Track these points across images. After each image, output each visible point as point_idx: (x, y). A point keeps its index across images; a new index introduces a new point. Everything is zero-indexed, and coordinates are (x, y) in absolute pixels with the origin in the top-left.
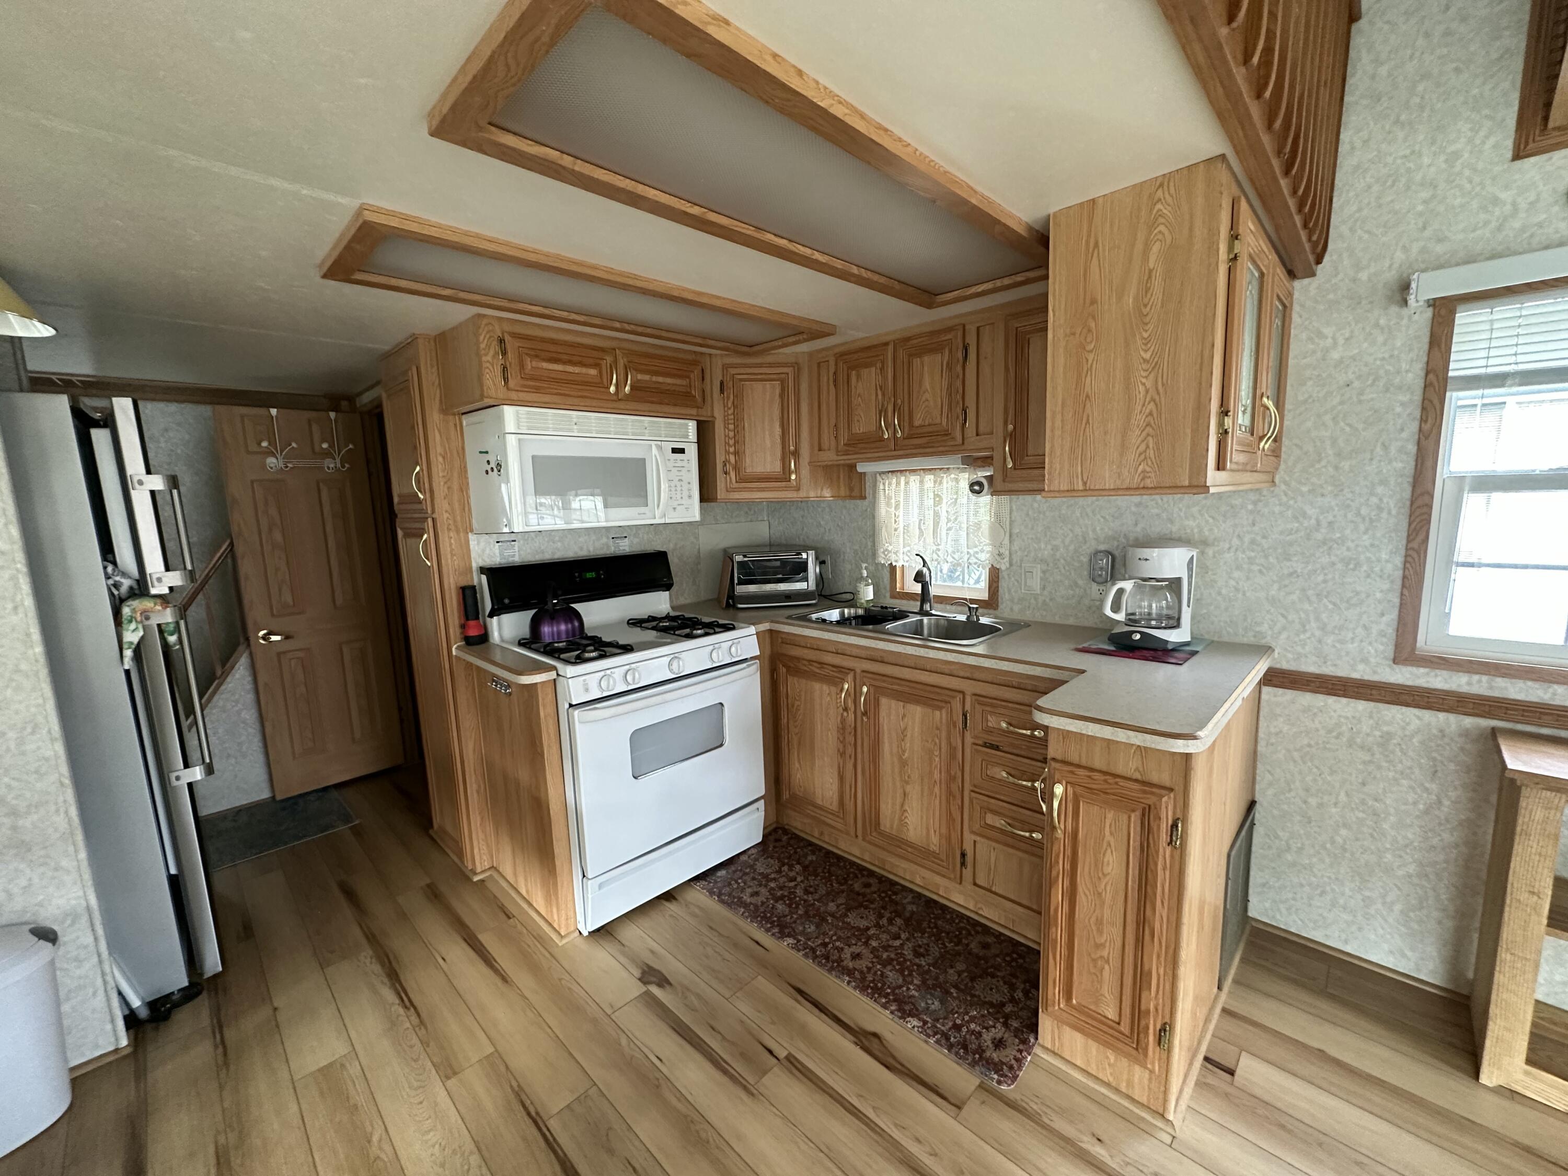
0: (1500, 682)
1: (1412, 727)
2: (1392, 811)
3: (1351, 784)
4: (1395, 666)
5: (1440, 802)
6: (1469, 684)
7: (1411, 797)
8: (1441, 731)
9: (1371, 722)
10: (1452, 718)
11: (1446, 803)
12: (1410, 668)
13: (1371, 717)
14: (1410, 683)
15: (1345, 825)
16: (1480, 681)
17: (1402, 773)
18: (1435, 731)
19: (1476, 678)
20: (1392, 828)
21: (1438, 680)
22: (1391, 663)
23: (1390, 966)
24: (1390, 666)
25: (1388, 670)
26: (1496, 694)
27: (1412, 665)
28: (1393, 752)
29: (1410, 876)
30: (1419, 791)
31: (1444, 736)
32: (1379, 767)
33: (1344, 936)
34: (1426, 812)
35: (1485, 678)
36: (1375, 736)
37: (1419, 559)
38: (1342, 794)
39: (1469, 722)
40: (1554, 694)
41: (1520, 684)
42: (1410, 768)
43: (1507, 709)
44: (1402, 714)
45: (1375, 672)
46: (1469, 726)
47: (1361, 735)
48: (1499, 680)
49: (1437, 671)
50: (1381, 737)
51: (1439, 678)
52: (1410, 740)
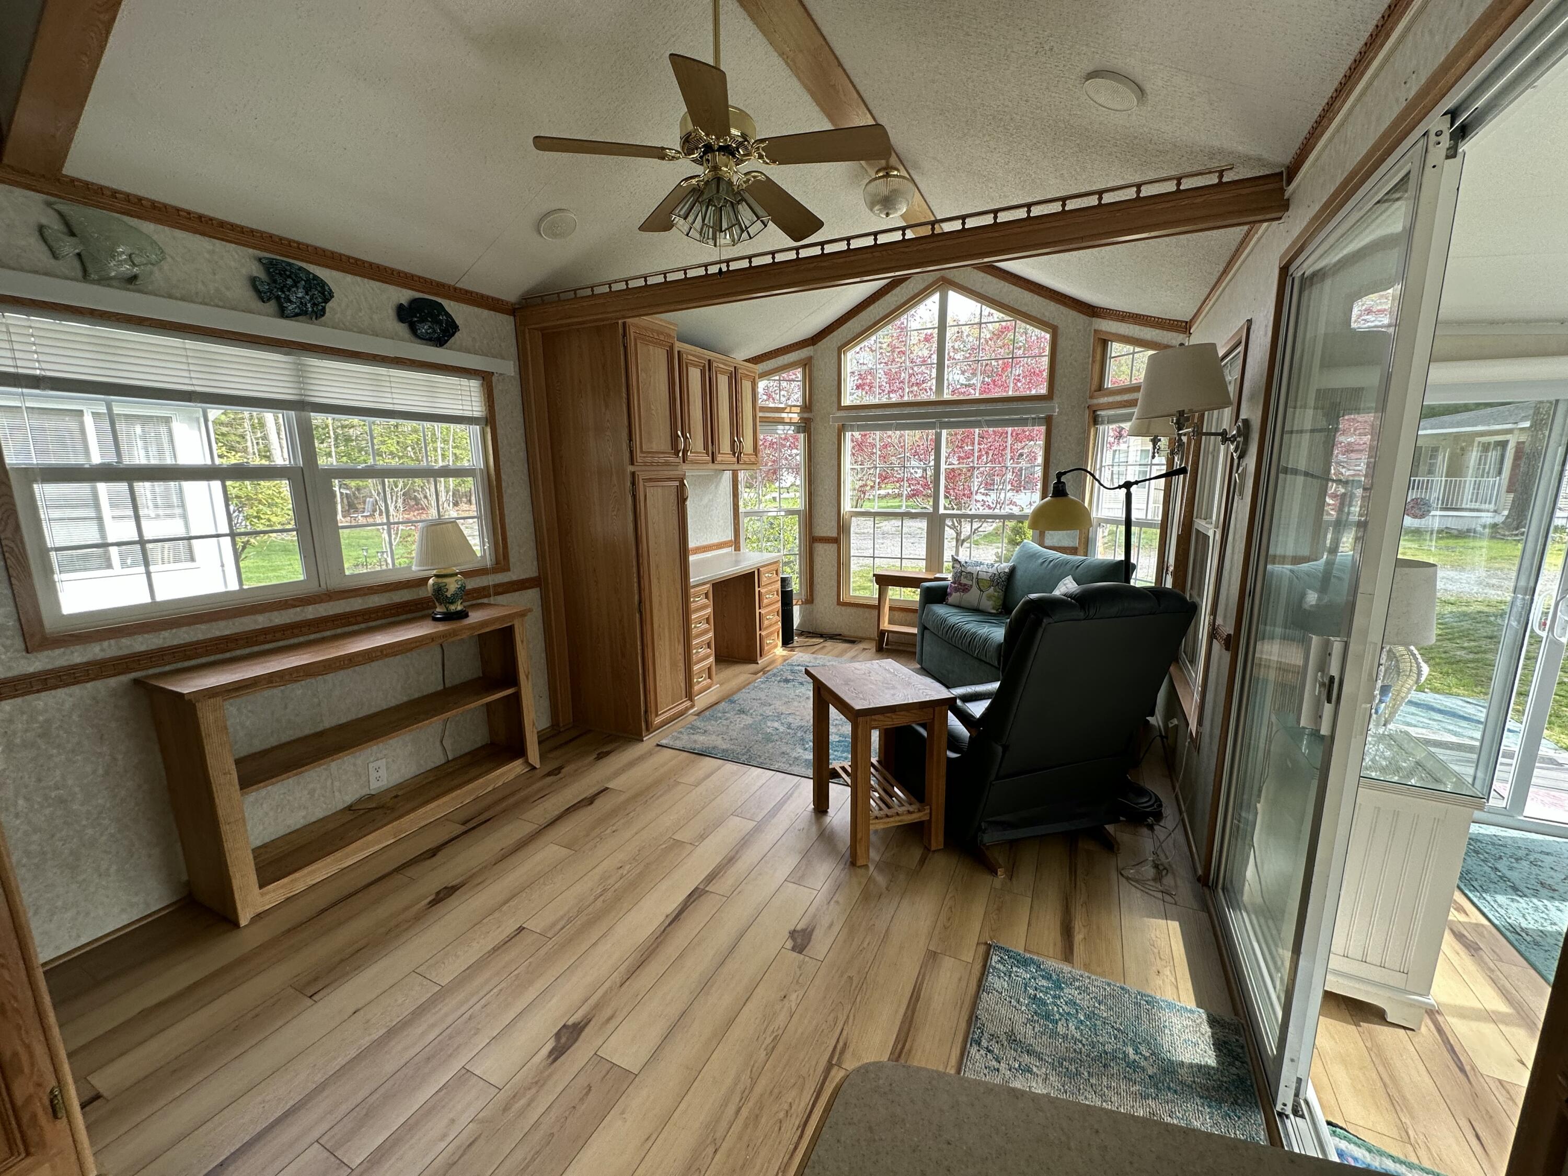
0: (125, 641)
1: (67, 706)
2: (77, 789)
3: (26, 787)
4: (28, 655)
5: (115, 759)
6: (102, 650)
7: (89, 769)
8: (94, 698)
9: (25, 717)
10: (99, 684)
11: (120, 757)
12: (46, 653)
13: (23, 713)
14: (50, 667)
15: (35, 831)
16: (110, 646)
17: (73, 751)
18: (89, 702)
19: (106, 644)
20: (82, 805)
21: (78, 656)
22: (24, 653)
23: (126, 923)
24: (24, 657)
25: (23, 662)
26: (126, 652)
27: (48, 649)
28: (58, 736)
29: (112, 835)
30: (93, 759)
31: (97, 702)
32: (50, 757)
33: (74, 934)
34: (107, 773)
35: (112, 642)
36: (34, 730)
37: (17, 546)
38: (21, 802)
39: (113, 682)
40: (164, 638)
41: (139, 638)
42: (78, 743)
43: (139, 660)
44: (54, 697)
45: (10, 668)
46: (114, 685)
47: (19, 734)
48: (123, 640)
49: (72, 648)
50: (41, 727)
51: (76, 654)
52: (70, 717)
